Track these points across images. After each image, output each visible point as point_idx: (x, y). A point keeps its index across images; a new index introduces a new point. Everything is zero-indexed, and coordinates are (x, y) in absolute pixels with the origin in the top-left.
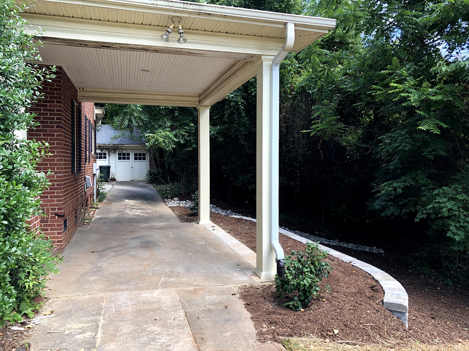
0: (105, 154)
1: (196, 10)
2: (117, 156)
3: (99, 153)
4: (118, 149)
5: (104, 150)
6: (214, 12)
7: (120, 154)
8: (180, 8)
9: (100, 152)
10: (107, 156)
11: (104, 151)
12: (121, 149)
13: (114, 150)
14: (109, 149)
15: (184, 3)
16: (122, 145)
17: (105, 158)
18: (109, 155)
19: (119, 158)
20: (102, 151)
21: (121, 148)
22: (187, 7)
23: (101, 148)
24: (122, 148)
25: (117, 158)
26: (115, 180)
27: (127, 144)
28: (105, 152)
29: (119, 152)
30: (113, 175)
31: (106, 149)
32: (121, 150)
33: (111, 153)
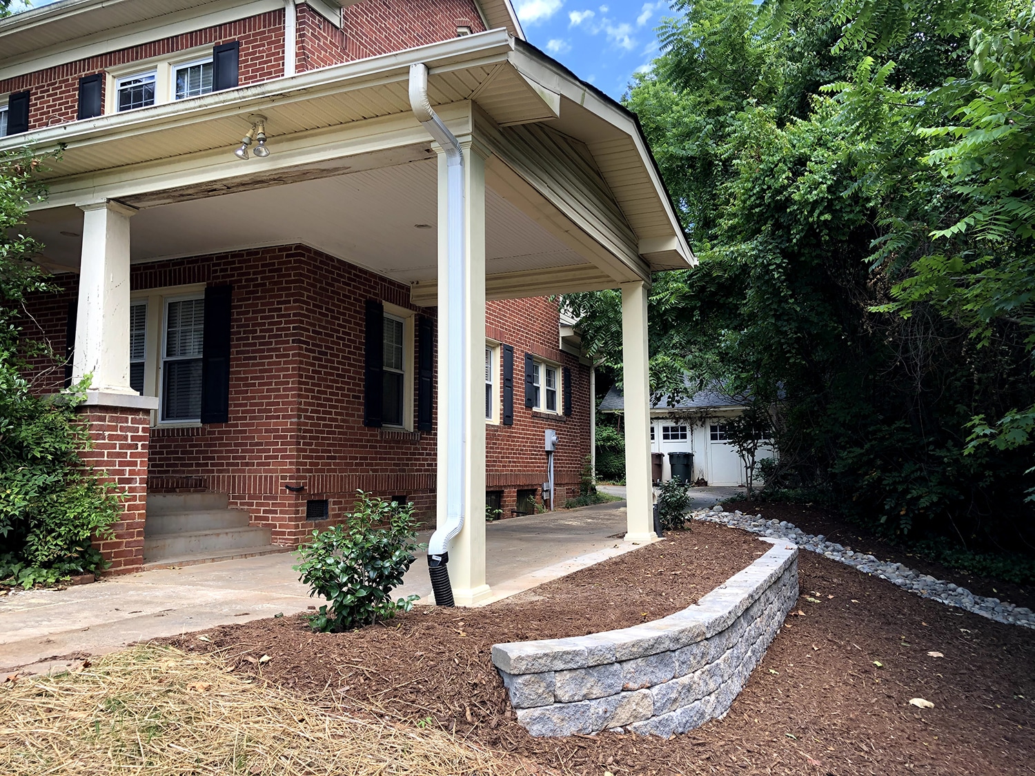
0: (684, 429)
1: (258, 94)
2: (709, 433)
3: (672, 428)
4: (710, 417)
5: (682, 420)
6: (285, 89)
7: (713, 429)
8: (235, 99)
9: (674, 425)
10: (688, 433)
11: (681, 423)
12: (715, 417)
13: (700, 421)
14: (690, 418)
15: (237, 90)
16: (714, 408)
17: (684, 437)
18: (692, 431)
19: (714, 437)
20: (676, 423)
21: (714, 414)
22: (245, 95)
23: (675, 418)
24: (718, 414)
25: (709, 437)
26: (706, 483)
27: (726, 406)
28: (683, 425)
29: (712, 424)
30: (701, 472)
31: (685, 419)
32: (715, 420)
33: (695, 427)
